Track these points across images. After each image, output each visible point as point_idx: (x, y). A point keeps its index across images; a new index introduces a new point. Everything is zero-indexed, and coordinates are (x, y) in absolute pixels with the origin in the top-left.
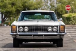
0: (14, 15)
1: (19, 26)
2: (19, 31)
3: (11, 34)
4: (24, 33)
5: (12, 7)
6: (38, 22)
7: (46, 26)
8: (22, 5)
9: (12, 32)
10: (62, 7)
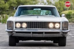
0: (7, 12)
1: (16, 23)
2: (16, 28)
3: (6, 31)
4: (22, 30)
5: (5, 3)
6: (38, 17)
7: (47, 22)
8: (16, 1)
9: (8, 29)
10: (60, 4)
